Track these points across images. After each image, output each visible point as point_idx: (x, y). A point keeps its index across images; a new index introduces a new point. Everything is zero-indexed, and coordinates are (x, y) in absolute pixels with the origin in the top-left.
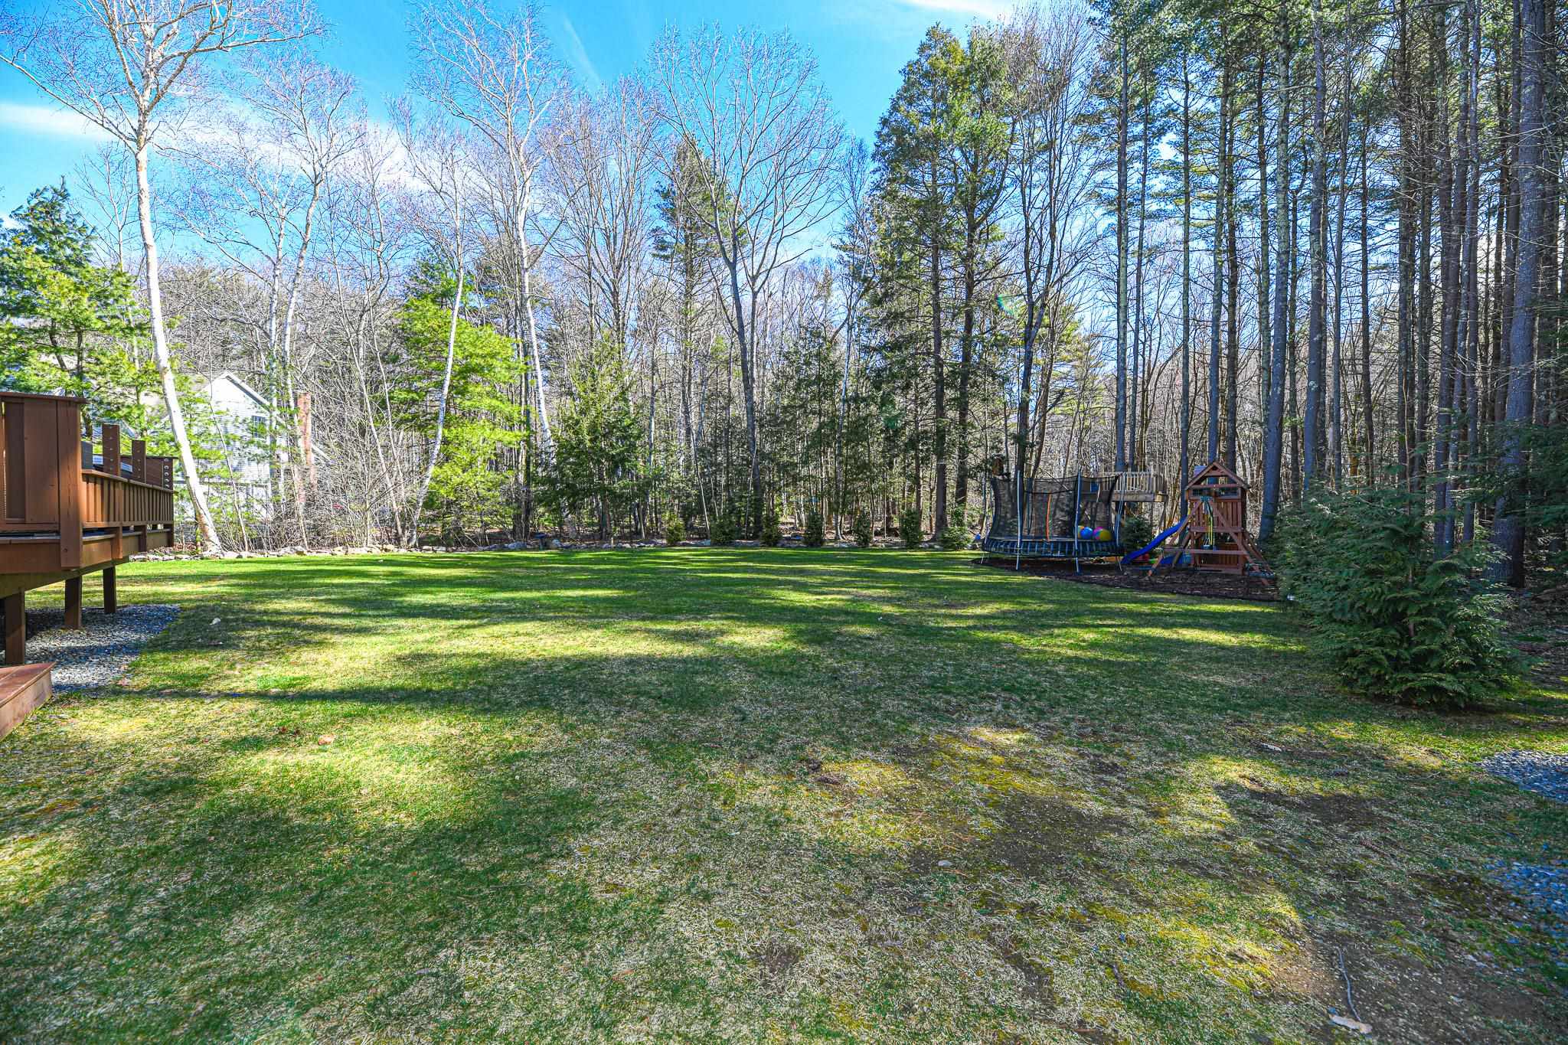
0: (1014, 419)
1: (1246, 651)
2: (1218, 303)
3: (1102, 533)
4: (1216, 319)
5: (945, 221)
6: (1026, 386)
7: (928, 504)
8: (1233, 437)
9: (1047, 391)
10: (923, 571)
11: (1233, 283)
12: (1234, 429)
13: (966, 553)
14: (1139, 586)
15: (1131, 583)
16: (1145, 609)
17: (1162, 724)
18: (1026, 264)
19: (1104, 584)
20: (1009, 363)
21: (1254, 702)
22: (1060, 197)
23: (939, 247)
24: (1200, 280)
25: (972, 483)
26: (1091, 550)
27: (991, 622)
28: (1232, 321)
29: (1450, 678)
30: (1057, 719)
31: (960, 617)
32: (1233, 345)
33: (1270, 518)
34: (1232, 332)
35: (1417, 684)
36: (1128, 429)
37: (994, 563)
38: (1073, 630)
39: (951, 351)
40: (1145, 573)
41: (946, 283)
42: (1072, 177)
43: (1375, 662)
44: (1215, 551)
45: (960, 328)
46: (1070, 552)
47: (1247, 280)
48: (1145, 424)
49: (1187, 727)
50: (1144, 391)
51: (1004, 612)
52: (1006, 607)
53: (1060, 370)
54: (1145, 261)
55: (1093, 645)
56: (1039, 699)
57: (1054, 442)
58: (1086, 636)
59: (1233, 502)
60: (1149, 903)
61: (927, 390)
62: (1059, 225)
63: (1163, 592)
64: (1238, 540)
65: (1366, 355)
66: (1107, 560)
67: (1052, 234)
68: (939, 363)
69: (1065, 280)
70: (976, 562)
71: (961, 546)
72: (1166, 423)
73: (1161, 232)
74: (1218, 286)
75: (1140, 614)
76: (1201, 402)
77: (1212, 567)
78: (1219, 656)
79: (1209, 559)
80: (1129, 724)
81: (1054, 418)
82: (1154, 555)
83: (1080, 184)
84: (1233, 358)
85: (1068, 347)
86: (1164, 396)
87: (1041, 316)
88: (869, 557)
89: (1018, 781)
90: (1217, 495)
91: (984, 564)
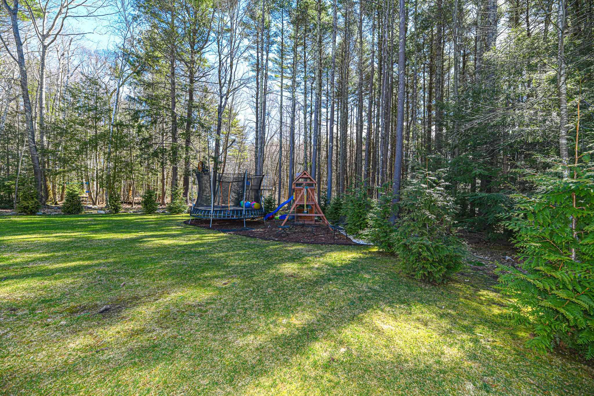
3: (256, 205)
18: (219, 77)
26: (252, 214)
37: (197, 223)
46: (241, 216)
59: (312, 190)
66: (257, 218)
67: (231, 66)
68: (174, 115)
70: (186, 223)
91: (191, 224)
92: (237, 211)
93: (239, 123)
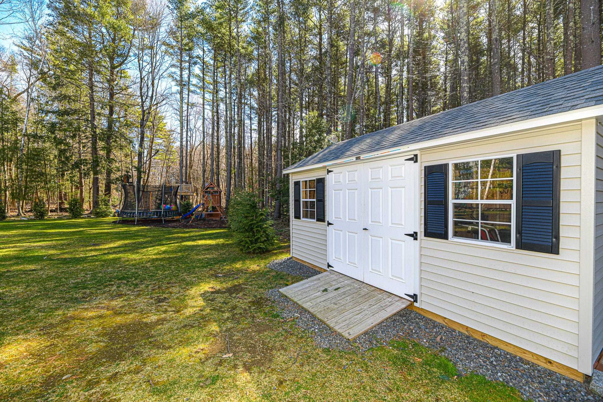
0: (136, 159)
1: (217, 245)
2: (213, 129)
3: (173, 207)
4: (213, 134)
5: (97, 59)
6: (141, 145)
7: (87, 195)
8: (218, 175)
9: (152, 149)
10: (82, 229)
11: (218, 124)
12: (219, 172)
13: (110, 219)
14: (186, 227)
15: (183, 226)
16: (187, 235)
17: (186, 277)
18: (141, 93)
19: (174, 227)
20: (133, 134)
21: (217, 261)
22: (156, 70)
23: (92, 69)
24: (208, 120)
25: (113, 186)
26: (169, 214)
27: (118, 249)
28: (218, 136)
29: (262, 244)
30: (143, 286)
31: (101, 249)
32: (218, 144)
33: (228, 201)
34: (218, 140)
35: (255, 247)
36: (184, 168)
37: (124, 222)
38: (157, 247)
39: (102, 123)
40: (189, 222)
41: (97, 89)
42: (161, 65)
43: (247, 243)
44: (212, 213)
45: (107, 112)
46: (160, 216)
47: (222, 123)
48: (191, 167)
49: (194, 275)
50: (191, 155)
51: (126, 244)
52: (126, 242)
53: (157, 141)
54: (189, 107)
55: (164, 252)
56: (136, 279)
57: (156, 171)
58: (162, 249)
59: (217, 195)
60: (170, 347)
61: (87, 138)
62: (156, 82)
63: (194, 228)
64: (218, 209)
65: (252, 154)
66: (176, 218)
67: (153, 84)
68: (94, 127)
69: (159, 105)
70: (114, 222)
71: (106, 215)
72: (197, 167)
73: (196, 99)
74: (213, 123)
75: (184, 237)
76: (209, 162)
77: (211, 218)
78: (209, 248)
79: (211, 215)
80: (174, 280)
81: (156, 160)
82: (193, 215)
83: (165, 69)
84: (218, 148)
85: (161, 133)
86: (197, 158)
87: (148, 117)
88: (44, 224)
89: (119, 319)
90: (212, 194)
91: (119, 223)
92: (157, 212)
93: (166, 127)
